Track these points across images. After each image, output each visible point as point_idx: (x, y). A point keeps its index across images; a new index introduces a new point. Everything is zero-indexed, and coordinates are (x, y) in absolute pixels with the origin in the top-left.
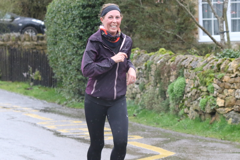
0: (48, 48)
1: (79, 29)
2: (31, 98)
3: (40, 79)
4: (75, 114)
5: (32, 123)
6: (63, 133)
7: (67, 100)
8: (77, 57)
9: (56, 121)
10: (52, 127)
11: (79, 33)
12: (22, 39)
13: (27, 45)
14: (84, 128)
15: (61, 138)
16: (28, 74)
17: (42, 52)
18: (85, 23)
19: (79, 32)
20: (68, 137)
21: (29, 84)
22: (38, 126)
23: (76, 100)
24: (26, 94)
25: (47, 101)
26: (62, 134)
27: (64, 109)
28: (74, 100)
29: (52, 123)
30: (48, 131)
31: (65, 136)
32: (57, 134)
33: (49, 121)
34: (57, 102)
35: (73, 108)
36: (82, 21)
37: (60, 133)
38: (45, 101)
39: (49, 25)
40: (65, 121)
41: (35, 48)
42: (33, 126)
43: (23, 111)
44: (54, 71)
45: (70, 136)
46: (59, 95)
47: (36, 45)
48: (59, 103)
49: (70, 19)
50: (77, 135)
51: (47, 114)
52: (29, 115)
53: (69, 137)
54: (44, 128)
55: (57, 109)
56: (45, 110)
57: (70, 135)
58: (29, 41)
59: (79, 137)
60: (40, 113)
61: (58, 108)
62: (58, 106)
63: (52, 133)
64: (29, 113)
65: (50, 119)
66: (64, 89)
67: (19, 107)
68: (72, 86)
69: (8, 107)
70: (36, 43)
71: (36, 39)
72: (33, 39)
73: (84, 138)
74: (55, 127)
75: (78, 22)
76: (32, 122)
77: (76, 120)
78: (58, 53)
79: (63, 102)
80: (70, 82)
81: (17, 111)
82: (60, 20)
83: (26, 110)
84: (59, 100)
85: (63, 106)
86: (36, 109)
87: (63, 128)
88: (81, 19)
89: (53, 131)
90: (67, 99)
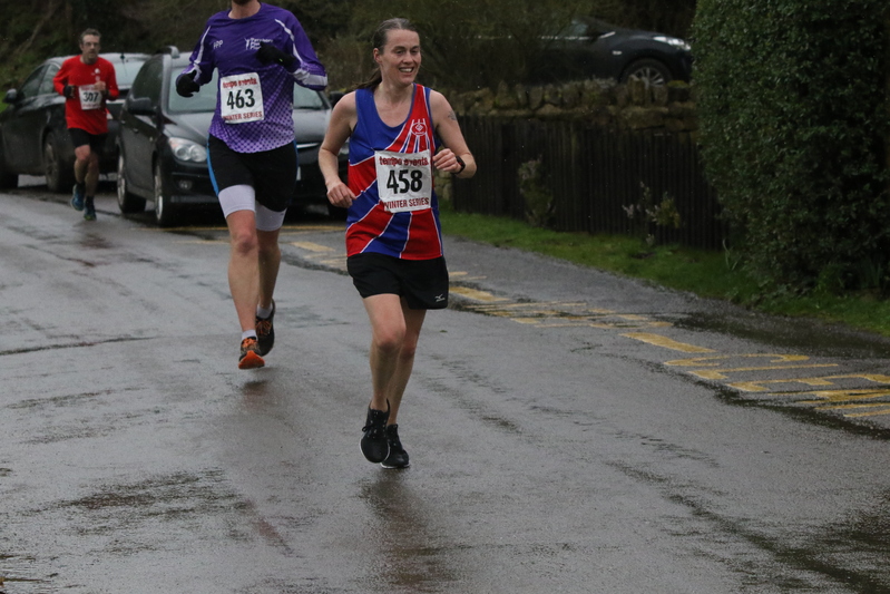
0: (702, 125)
1: (799, 62)
2: (647, 284)
3: (677, 225)
4: (784, 335)
5: (649, 363)
6: (747, 393)
7: (761, 289)
8: (792, 151)
9: (726, 356)
10: (712, 375)
11: (797, 75)
12: (621, 97)
13: (636, 118)
14: (812, 376)
15: (739, 410)
16: (638, 207)
17: (682, 138)
18: (817, 43)
19: (799, 71)
20: (759, 406)
21: (644, 240)
22: (666, 372)
23: (788, 289)
24: (632, 271)
25: (697, 292)
26: (741, 397)
27: (752, 317)
28: (782, 289)
29: (713, 361)
30: (701, 388)
31: (753, 403)
32: (729, 397)
33: (702, 355)
34: (729, 295)
35: (779, 314)
36: (807, 36)
37: (735, 394)
38: (692, 295)
39: (703, 51)
40: (755, 355)
41: (662, 127)
42: (652, 371)
43: (621, 325)
44: (721, 199)
45: (769, 404)
46: (735, 273)
47: (665, 116)
48: (737, 301)
49: (768, 31)
50: (789, 400)
51: (696, 334)
52: (640, 338)
53: (765, 407)
54: (686, 378)
55: (730, 319)
56: (693, 323)
57: (766, 401)
58: (642, 104)
59: (797, 404)
60: (675, 330)
61: (732, 314)
62: (732, 307)
63: (713, 392)
64: (639, 331)
65: (706, 350)
66: (752, 253)
67: (610, 312)
68: (778, 245)
69: (574, 312)
70: (665, 110)
71: (665, 99)
72: (656, 97)
73: (812, 408)
74: (722, 373)
75: (796, 41)
76: (649, 360)
77: (788, 352)
78: (731, 138)
79: (750, 297)
80: (770, 232)
81: (604, 326)
82: (738, 35)
83: (632, 321)
84: (735, 291)
85: (748, 308)
86: (663, 319)
87: (747, 377)
88: (804, 30)
89: (714, 388)
90: (761, 285)
